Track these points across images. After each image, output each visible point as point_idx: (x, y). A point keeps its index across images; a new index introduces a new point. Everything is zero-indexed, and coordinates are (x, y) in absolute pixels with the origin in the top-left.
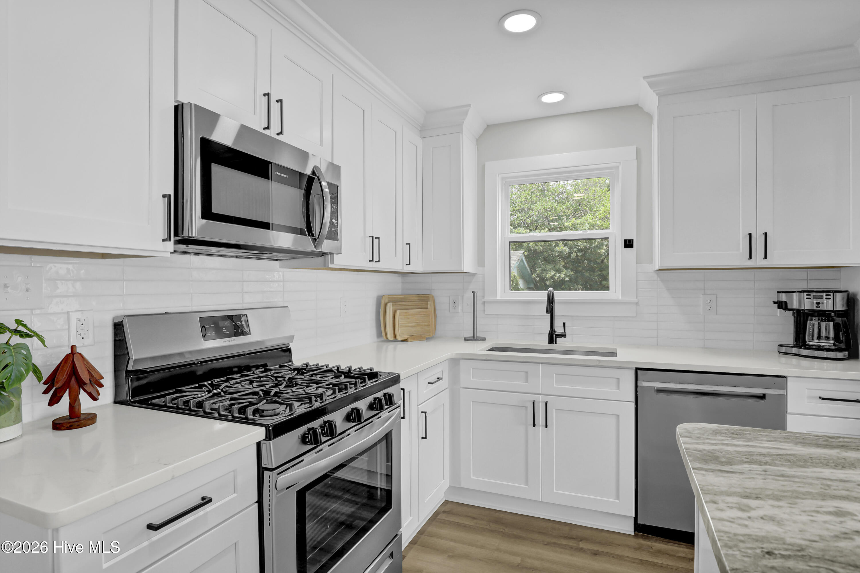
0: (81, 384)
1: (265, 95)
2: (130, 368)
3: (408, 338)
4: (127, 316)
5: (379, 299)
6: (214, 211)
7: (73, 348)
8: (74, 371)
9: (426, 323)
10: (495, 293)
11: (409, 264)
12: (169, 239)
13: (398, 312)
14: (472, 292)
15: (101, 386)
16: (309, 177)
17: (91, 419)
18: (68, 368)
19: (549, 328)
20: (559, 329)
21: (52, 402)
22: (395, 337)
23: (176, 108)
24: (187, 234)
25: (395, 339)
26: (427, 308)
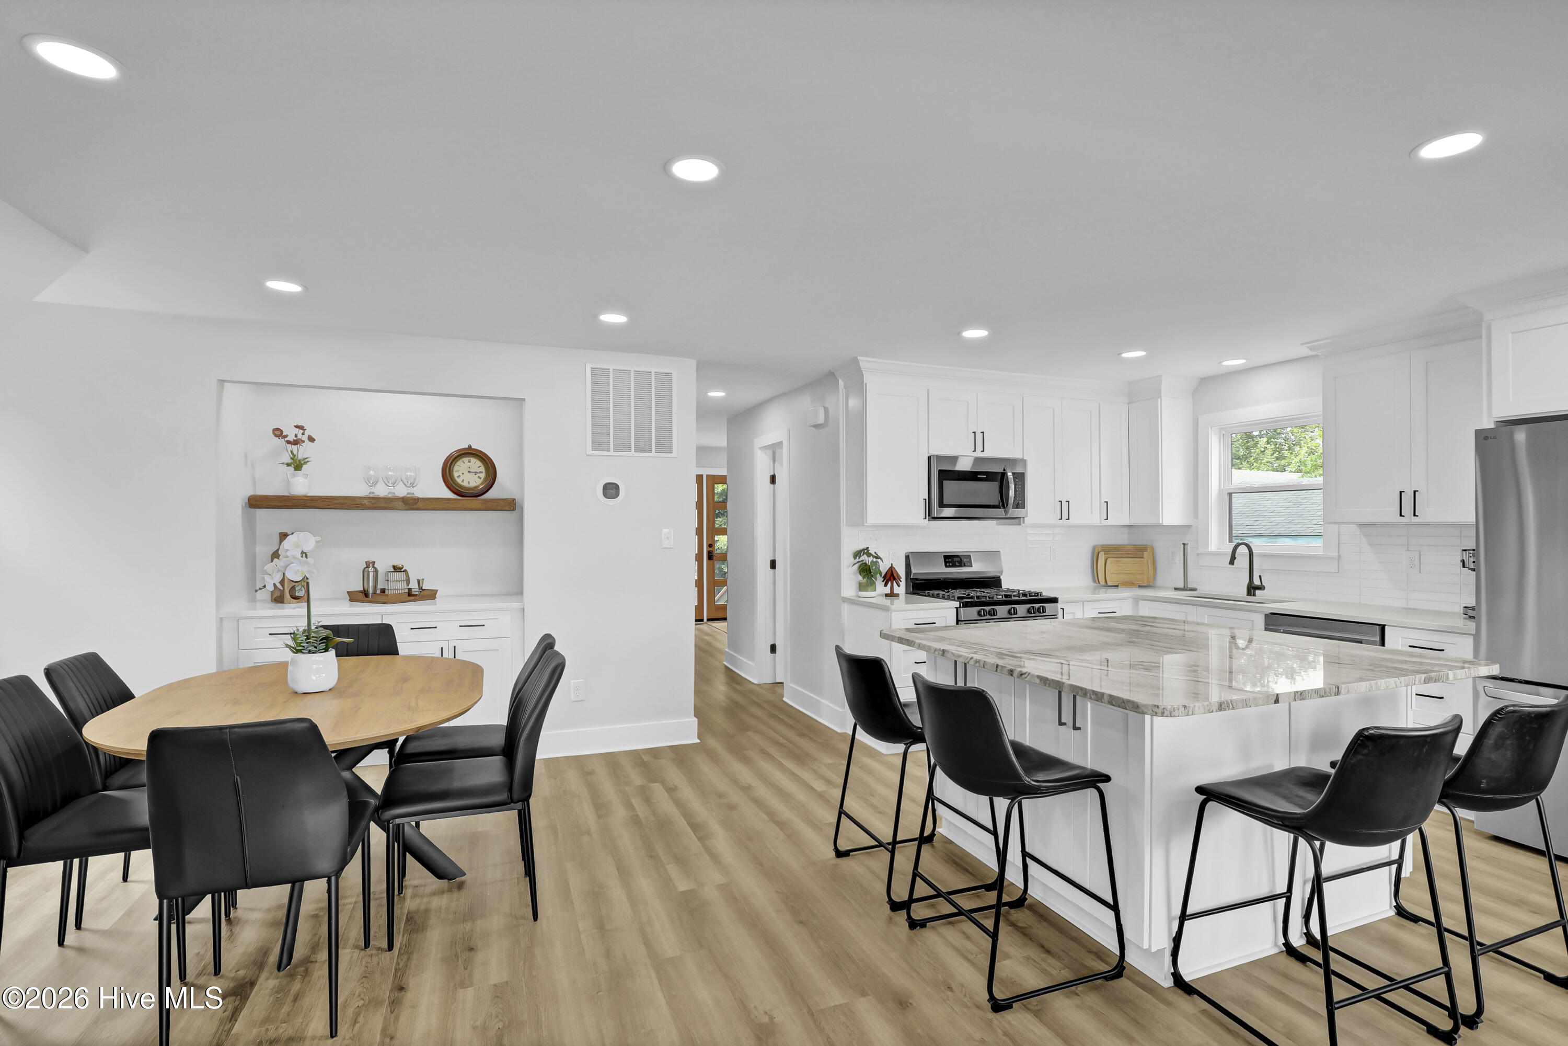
0: (894, 579)
1: (973, 432)
2: (912, 577)
3: (1119, 584)
4: (911, 552)
5: (1094, 548)
6: (944, 503)
7: (892, 564)
8: (892, 574)
9: (1139, 572)
10: (1207, 544)
11: (1107, 519)
12: (926, 518)
13: (1109, 560)
14: (1183, 544)
15: (901, 581)
16: (1002, 473)
17: (897, 595)
18: (890, 573)
19: (1247, 581)
20: (1257, 582)
21: (886, 585)
22: (1106, 582)
23: (929, 457)
24: (933, 516)
25: (1107, 586)
26: (1142, 558)
